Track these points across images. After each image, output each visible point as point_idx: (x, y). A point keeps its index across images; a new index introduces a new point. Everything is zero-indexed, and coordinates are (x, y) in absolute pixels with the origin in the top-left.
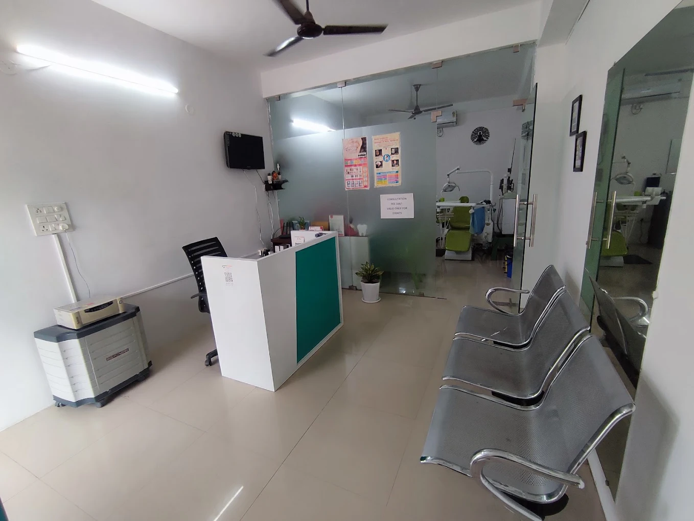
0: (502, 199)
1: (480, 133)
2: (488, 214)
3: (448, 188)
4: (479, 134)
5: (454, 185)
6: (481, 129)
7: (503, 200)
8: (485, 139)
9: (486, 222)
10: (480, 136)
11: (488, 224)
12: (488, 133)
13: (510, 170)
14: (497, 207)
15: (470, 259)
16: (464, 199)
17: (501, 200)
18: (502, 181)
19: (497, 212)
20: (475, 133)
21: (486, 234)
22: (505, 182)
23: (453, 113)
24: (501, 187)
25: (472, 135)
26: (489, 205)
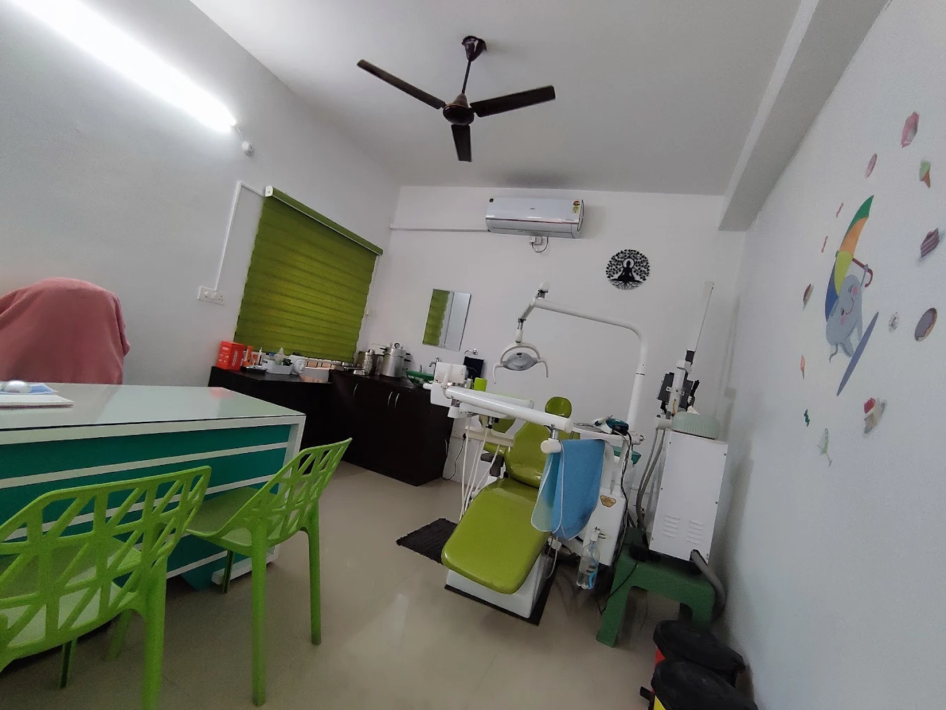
0: (664, 428)
1: (629, 263)
2: (613, 466)
3: (515, 358)
4: (625, 266)
5: (534, 355)
6: (632, 254)
7: (670, 434)
8: (637, 278)
9: (604, 491)
10: (628, 270)
11: (608, 502)
12: (647, 267)
13: (690, 356)
14: (644, 450)
15: (526, 612)
16: (558, 406)
17: (661, 432)
18: (669, 378)
19: (642, 463)
20: (616, 261)
21: (594, 538)
22: (678, 383)
23: (576, 204)
24: (664, 397)
25: (610, 265)
26: (619, 437)
